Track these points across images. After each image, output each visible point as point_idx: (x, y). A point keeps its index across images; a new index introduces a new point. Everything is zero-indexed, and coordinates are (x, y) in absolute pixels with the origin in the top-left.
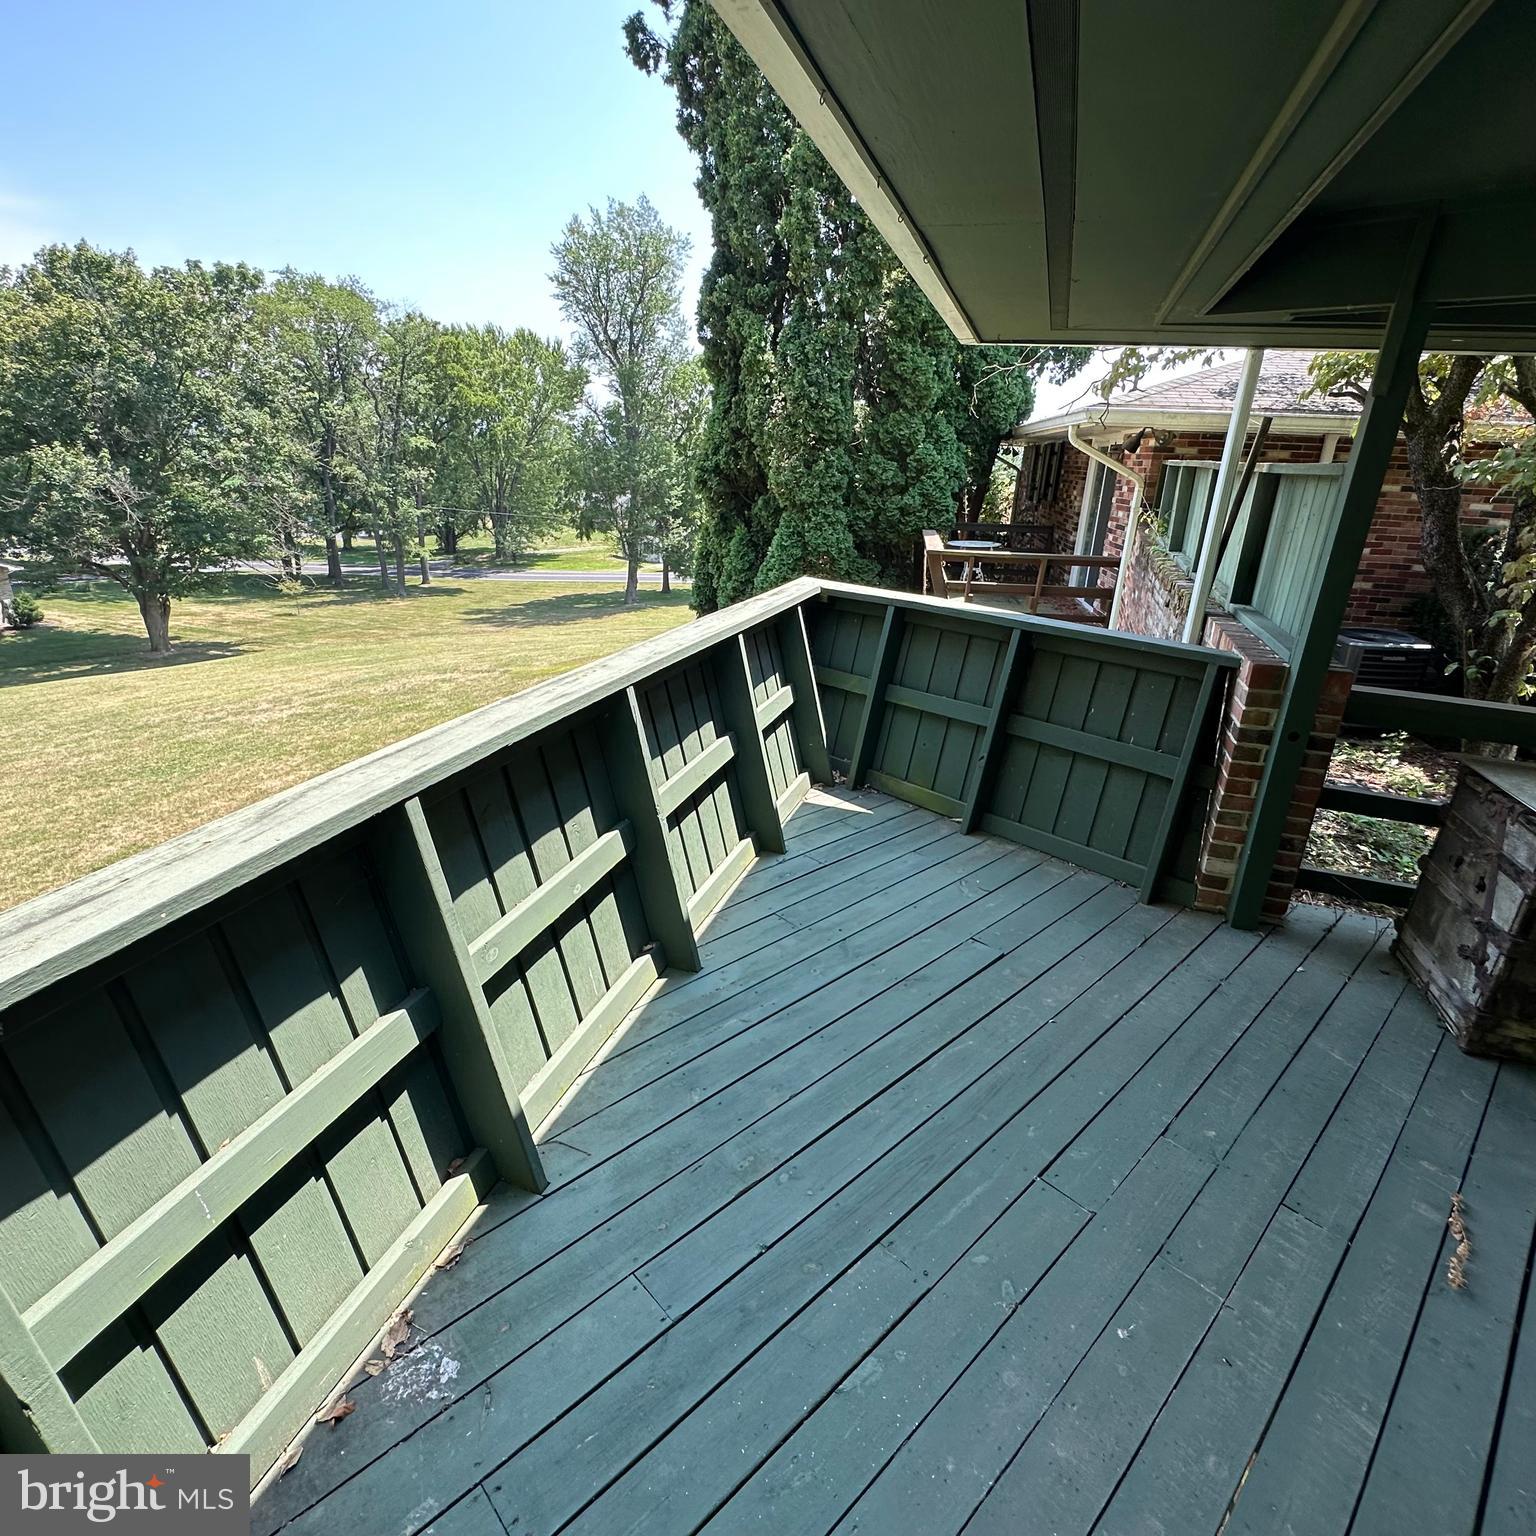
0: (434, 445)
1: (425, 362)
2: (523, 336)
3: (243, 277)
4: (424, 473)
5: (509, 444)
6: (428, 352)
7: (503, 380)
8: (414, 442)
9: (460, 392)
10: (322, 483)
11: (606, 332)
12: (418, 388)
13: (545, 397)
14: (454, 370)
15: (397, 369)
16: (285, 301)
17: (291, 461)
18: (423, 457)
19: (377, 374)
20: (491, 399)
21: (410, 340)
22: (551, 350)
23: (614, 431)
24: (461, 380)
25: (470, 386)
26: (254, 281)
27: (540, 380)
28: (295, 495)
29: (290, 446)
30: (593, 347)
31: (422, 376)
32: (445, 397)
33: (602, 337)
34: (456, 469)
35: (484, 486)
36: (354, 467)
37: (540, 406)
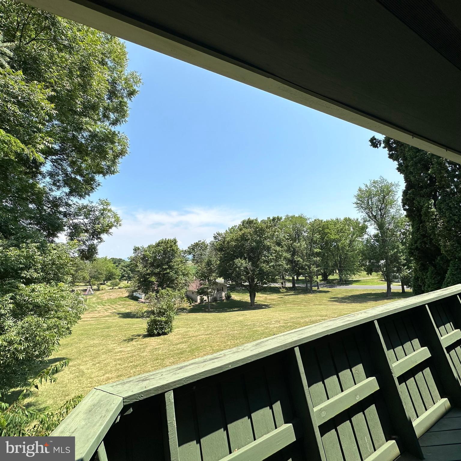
0: (321, 251)
1: (319, 230)
2: (346, 219)
3: (278, 218)
4: (318, 259)
5: (343, 248)
6: (320, 227)
7: (341, 231)
8: (315, 250)
9: (328, 236)
10: (292, 263)
11: (372, 213)
12: (317, 236)
13: (354, 234)
14: (327, 231)
15: (311, 233)
16: (286, 222)
17: (285, 258)
18: (318, 254)
19: (306, 235)
20: (337, 236)
21: (315, 225)
22: (355, 221)
23: (377, 241)
24: (329, 233)
25: (331, 234)
26: (279, 219)
27: (352, 230)
28: (285, 266)
29: (285, 254)
30: (368, 219)
31: (318, 234)
32: (324, 238)
33: (371, 215)
34: (327, 257)
35: (335, 261)
36: (300, 258)
37: (352, 237)
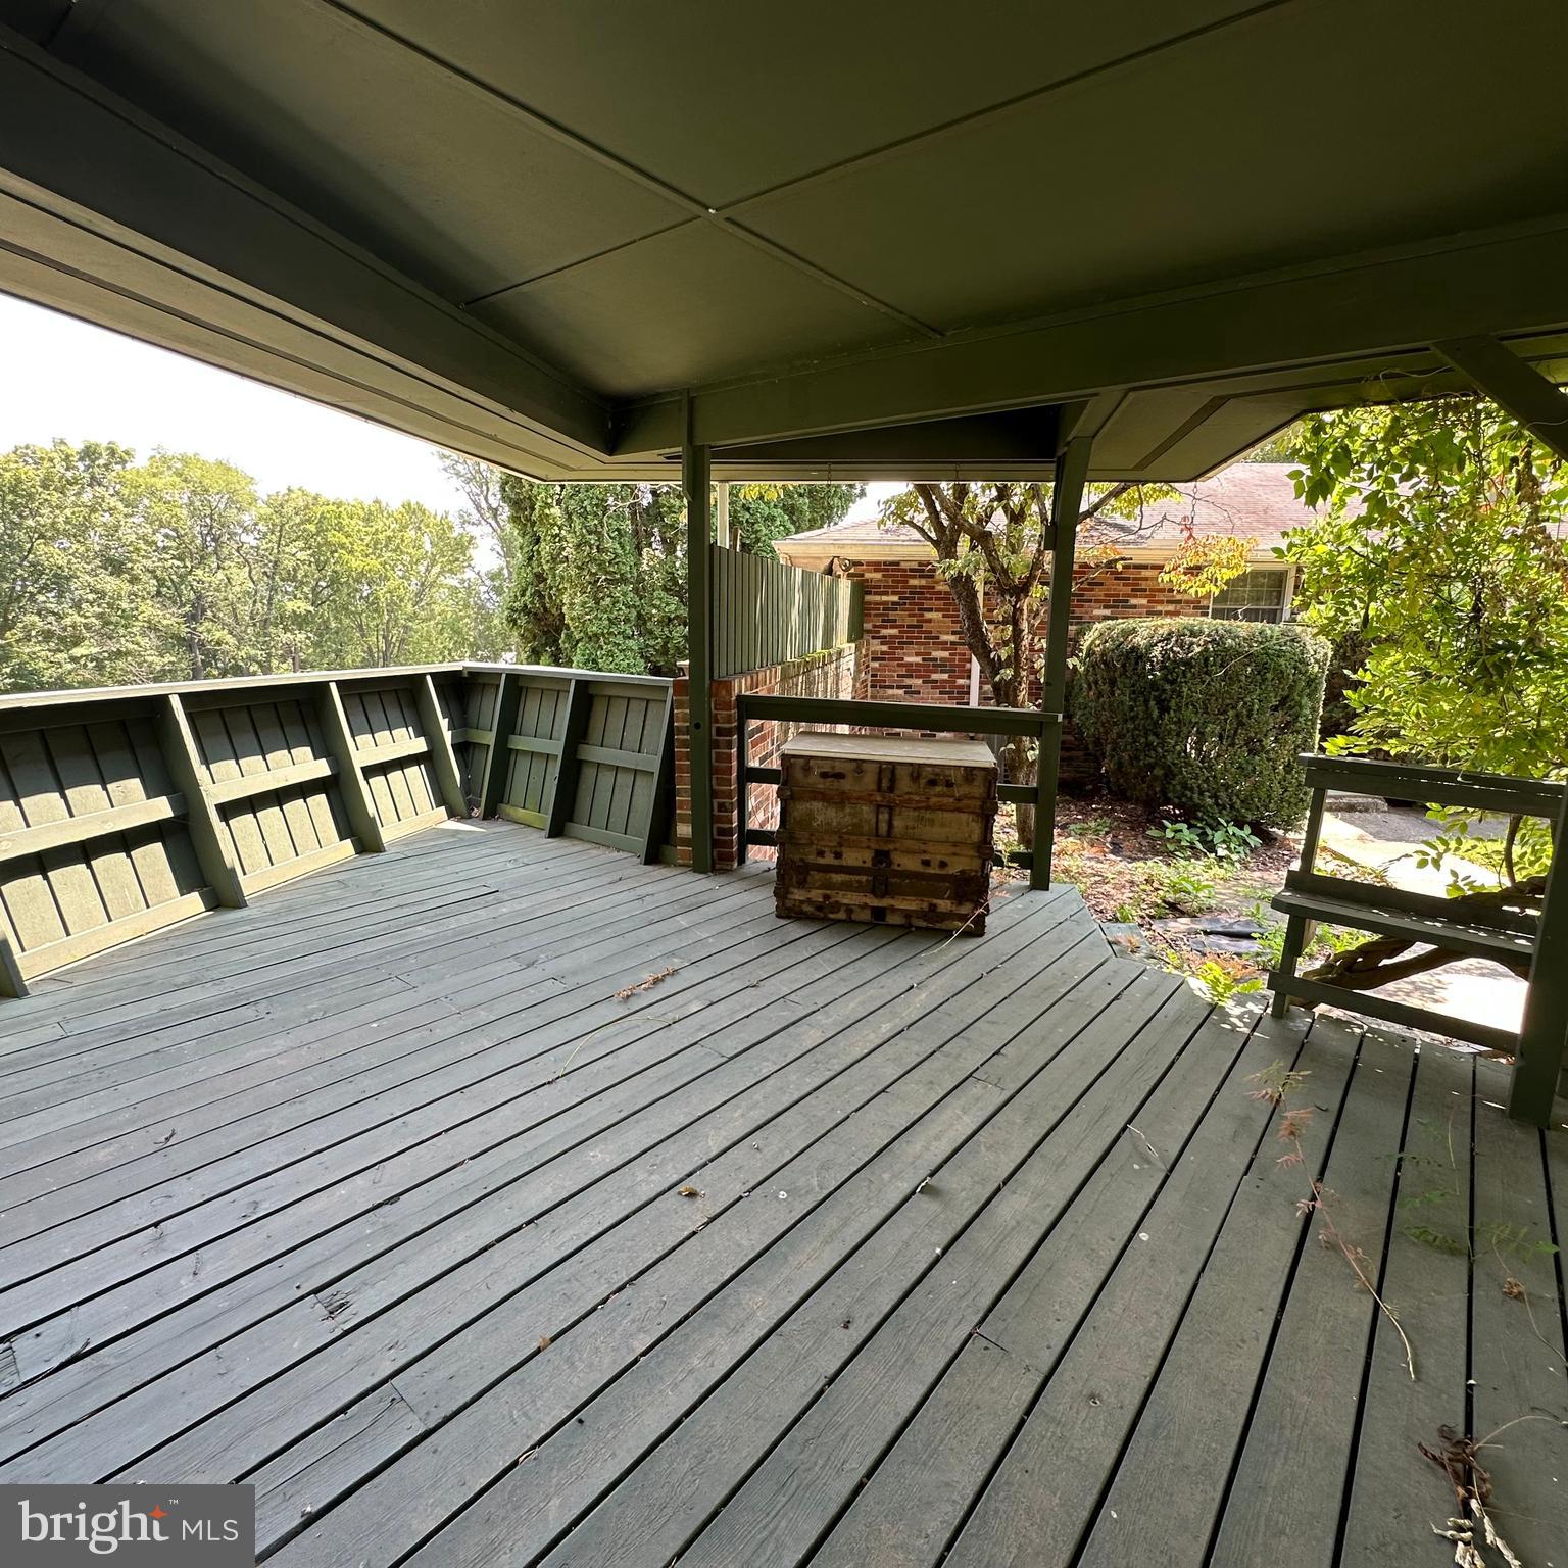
0: (311, 609)
1: (305, 530)
2: (409, 505)
3: (113, 453)
4: (301, 636)
5: (393, 607)
6: (309, 521)
7: (386, 546)
8: (290, 606)
9: (340, 558)
10: (190, 649)
11: (486, 499)
12: (296, 554)
13: (433, 563)
14: (334, 537)
15: (274, 538)
16: (155, 475)
17: (152, 627)
18: (300, 621)
19: (254, 543)
20: (374, 563)
21: (288, 510)
22: (438, 518)
23: (499, 591)
24: (342, 546)
25: (351, 552)
26: (119, 457)
27: (427, 546)
28: (150, 659)
29: (149, 610)
30: (475, 516)
31: (301, 544)
32: (326, 562)
33: (484, 505)
34: (337, 633)
35: (369, 648)
36: (225, 631)
37: (427, 570)
